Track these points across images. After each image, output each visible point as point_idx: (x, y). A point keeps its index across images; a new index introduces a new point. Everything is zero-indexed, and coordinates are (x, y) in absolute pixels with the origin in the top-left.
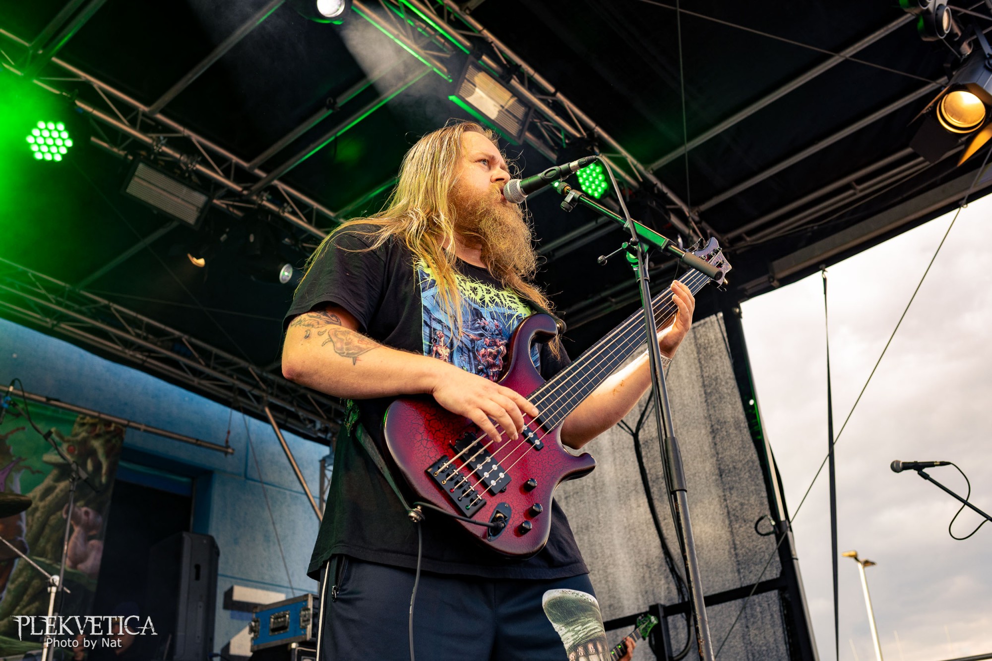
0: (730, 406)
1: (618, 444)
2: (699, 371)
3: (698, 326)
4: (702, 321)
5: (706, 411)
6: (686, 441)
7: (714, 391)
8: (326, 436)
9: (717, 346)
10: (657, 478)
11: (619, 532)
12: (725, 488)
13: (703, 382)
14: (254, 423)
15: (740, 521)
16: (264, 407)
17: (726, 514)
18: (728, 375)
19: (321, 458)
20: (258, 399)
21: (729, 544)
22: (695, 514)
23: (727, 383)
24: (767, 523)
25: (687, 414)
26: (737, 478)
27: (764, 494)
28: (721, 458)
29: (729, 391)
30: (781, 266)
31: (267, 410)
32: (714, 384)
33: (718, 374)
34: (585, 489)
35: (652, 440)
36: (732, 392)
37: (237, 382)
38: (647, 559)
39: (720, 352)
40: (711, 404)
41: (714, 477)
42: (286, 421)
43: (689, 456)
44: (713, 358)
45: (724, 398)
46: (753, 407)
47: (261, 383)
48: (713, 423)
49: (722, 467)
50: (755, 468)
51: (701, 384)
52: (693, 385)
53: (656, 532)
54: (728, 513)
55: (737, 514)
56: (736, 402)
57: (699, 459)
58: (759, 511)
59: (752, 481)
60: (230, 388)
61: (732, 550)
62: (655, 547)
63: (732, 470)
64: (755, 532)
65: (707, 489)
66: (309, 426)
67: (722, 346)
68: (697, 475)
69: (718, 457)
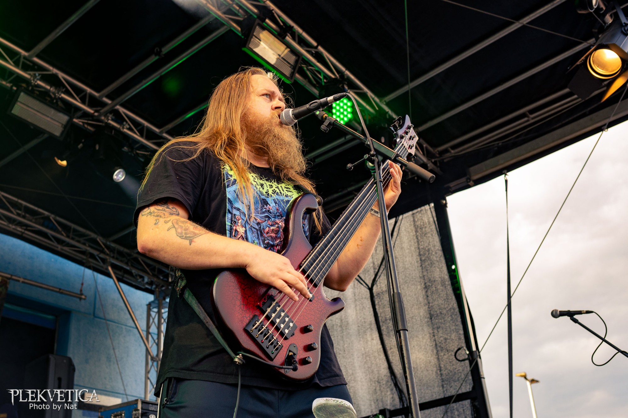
0: (438, 270)
1: (358, 295)
2: (417, 244)
3: (416, 213)
4: (419, 209)
5: (421, 273)
6: (406, 294)
7: (427, 259)
8: (152, 287)
9: (430, 227)
10: (386, 320)
11: (358, 358)
12: (434, 327)
13: (420, 253)
14: (101, 277)
15: (444, 351)
16: (107, 266)
17: (434, 346)
18: (437, 248)
19: (147, 303)
20: (104, 261)
21: (436, 367)
22: (412, 346)
23: (436, 253)
24: (463, 352)
25: (407, 275)
26: (443, 321)
27: (462, 332)
28: (431, 306)
29: (438, 259)
30: (476, 171)
31: (110, 269)
32: (427, 253)
33: (430, 247)
34: (335, 327)
35: (382, 293)
36: (440, 259)
37: (88, 249)
38: (378, 377)
39: (431, 231)
40: (425, 268)
41: (426, 320)
42: (123, 277)
43: (409, 304)
44: (426, 235)
45: (434, 263)
46: (454, 270)
47: (106, 249)
48: (426, 282)
49: (432, 313)
50: (455, 313)
51: (417, 254)
52: (412, 254)
53: (384, 358)
54: (436, 345)
55: (442, 346)
56: (442, 267)
57: (415, 307)
58: (457, 344)
59: (453, 322)
60: (83, 253)
61: (438, 371)
62: (384, 369)
63: (439, 314)
64: (454, 359)
65: (421, 328)
66: (140, 280)
67: (433, 227)
68: (414, 317)
69: (429, 306)
